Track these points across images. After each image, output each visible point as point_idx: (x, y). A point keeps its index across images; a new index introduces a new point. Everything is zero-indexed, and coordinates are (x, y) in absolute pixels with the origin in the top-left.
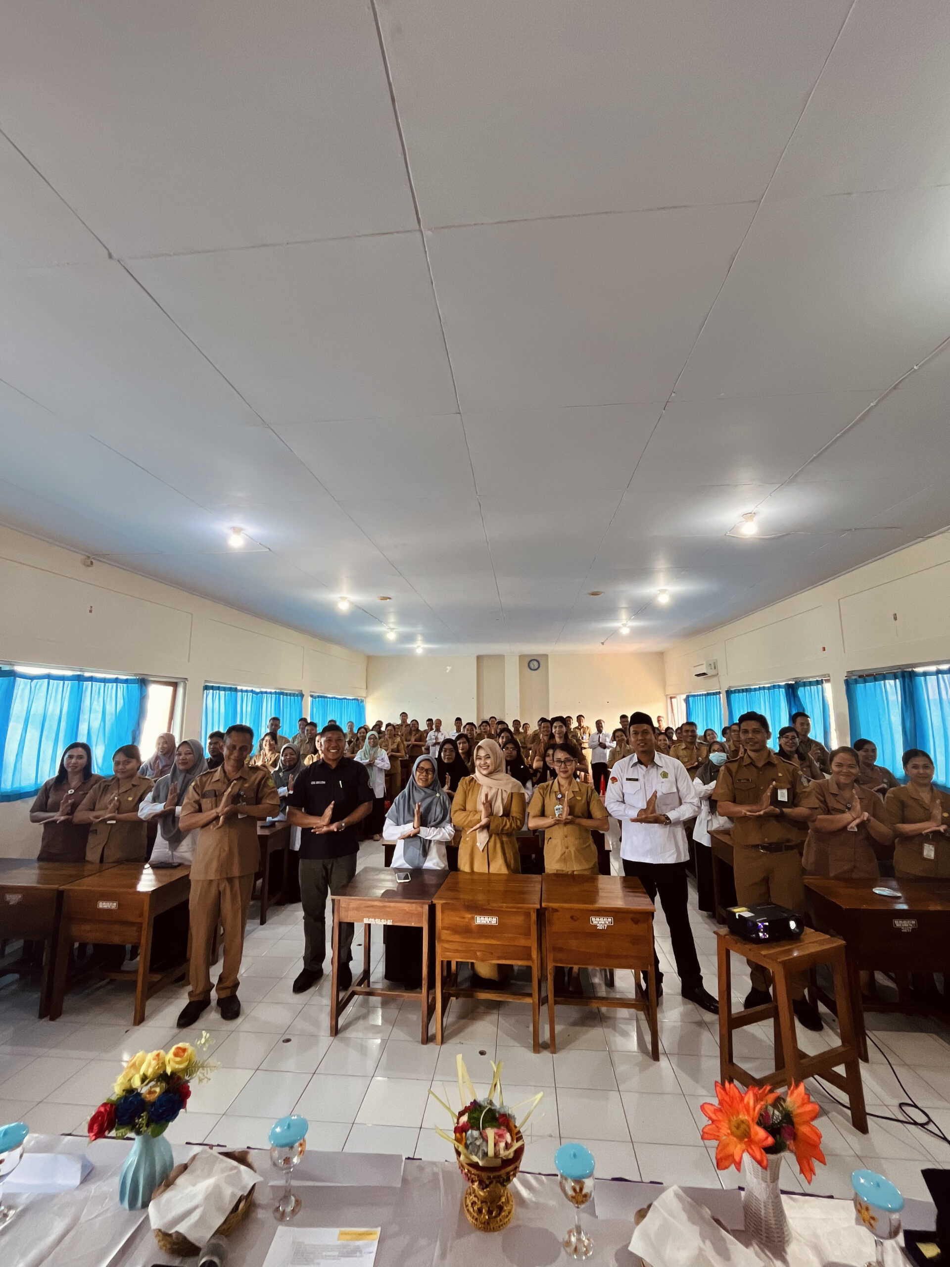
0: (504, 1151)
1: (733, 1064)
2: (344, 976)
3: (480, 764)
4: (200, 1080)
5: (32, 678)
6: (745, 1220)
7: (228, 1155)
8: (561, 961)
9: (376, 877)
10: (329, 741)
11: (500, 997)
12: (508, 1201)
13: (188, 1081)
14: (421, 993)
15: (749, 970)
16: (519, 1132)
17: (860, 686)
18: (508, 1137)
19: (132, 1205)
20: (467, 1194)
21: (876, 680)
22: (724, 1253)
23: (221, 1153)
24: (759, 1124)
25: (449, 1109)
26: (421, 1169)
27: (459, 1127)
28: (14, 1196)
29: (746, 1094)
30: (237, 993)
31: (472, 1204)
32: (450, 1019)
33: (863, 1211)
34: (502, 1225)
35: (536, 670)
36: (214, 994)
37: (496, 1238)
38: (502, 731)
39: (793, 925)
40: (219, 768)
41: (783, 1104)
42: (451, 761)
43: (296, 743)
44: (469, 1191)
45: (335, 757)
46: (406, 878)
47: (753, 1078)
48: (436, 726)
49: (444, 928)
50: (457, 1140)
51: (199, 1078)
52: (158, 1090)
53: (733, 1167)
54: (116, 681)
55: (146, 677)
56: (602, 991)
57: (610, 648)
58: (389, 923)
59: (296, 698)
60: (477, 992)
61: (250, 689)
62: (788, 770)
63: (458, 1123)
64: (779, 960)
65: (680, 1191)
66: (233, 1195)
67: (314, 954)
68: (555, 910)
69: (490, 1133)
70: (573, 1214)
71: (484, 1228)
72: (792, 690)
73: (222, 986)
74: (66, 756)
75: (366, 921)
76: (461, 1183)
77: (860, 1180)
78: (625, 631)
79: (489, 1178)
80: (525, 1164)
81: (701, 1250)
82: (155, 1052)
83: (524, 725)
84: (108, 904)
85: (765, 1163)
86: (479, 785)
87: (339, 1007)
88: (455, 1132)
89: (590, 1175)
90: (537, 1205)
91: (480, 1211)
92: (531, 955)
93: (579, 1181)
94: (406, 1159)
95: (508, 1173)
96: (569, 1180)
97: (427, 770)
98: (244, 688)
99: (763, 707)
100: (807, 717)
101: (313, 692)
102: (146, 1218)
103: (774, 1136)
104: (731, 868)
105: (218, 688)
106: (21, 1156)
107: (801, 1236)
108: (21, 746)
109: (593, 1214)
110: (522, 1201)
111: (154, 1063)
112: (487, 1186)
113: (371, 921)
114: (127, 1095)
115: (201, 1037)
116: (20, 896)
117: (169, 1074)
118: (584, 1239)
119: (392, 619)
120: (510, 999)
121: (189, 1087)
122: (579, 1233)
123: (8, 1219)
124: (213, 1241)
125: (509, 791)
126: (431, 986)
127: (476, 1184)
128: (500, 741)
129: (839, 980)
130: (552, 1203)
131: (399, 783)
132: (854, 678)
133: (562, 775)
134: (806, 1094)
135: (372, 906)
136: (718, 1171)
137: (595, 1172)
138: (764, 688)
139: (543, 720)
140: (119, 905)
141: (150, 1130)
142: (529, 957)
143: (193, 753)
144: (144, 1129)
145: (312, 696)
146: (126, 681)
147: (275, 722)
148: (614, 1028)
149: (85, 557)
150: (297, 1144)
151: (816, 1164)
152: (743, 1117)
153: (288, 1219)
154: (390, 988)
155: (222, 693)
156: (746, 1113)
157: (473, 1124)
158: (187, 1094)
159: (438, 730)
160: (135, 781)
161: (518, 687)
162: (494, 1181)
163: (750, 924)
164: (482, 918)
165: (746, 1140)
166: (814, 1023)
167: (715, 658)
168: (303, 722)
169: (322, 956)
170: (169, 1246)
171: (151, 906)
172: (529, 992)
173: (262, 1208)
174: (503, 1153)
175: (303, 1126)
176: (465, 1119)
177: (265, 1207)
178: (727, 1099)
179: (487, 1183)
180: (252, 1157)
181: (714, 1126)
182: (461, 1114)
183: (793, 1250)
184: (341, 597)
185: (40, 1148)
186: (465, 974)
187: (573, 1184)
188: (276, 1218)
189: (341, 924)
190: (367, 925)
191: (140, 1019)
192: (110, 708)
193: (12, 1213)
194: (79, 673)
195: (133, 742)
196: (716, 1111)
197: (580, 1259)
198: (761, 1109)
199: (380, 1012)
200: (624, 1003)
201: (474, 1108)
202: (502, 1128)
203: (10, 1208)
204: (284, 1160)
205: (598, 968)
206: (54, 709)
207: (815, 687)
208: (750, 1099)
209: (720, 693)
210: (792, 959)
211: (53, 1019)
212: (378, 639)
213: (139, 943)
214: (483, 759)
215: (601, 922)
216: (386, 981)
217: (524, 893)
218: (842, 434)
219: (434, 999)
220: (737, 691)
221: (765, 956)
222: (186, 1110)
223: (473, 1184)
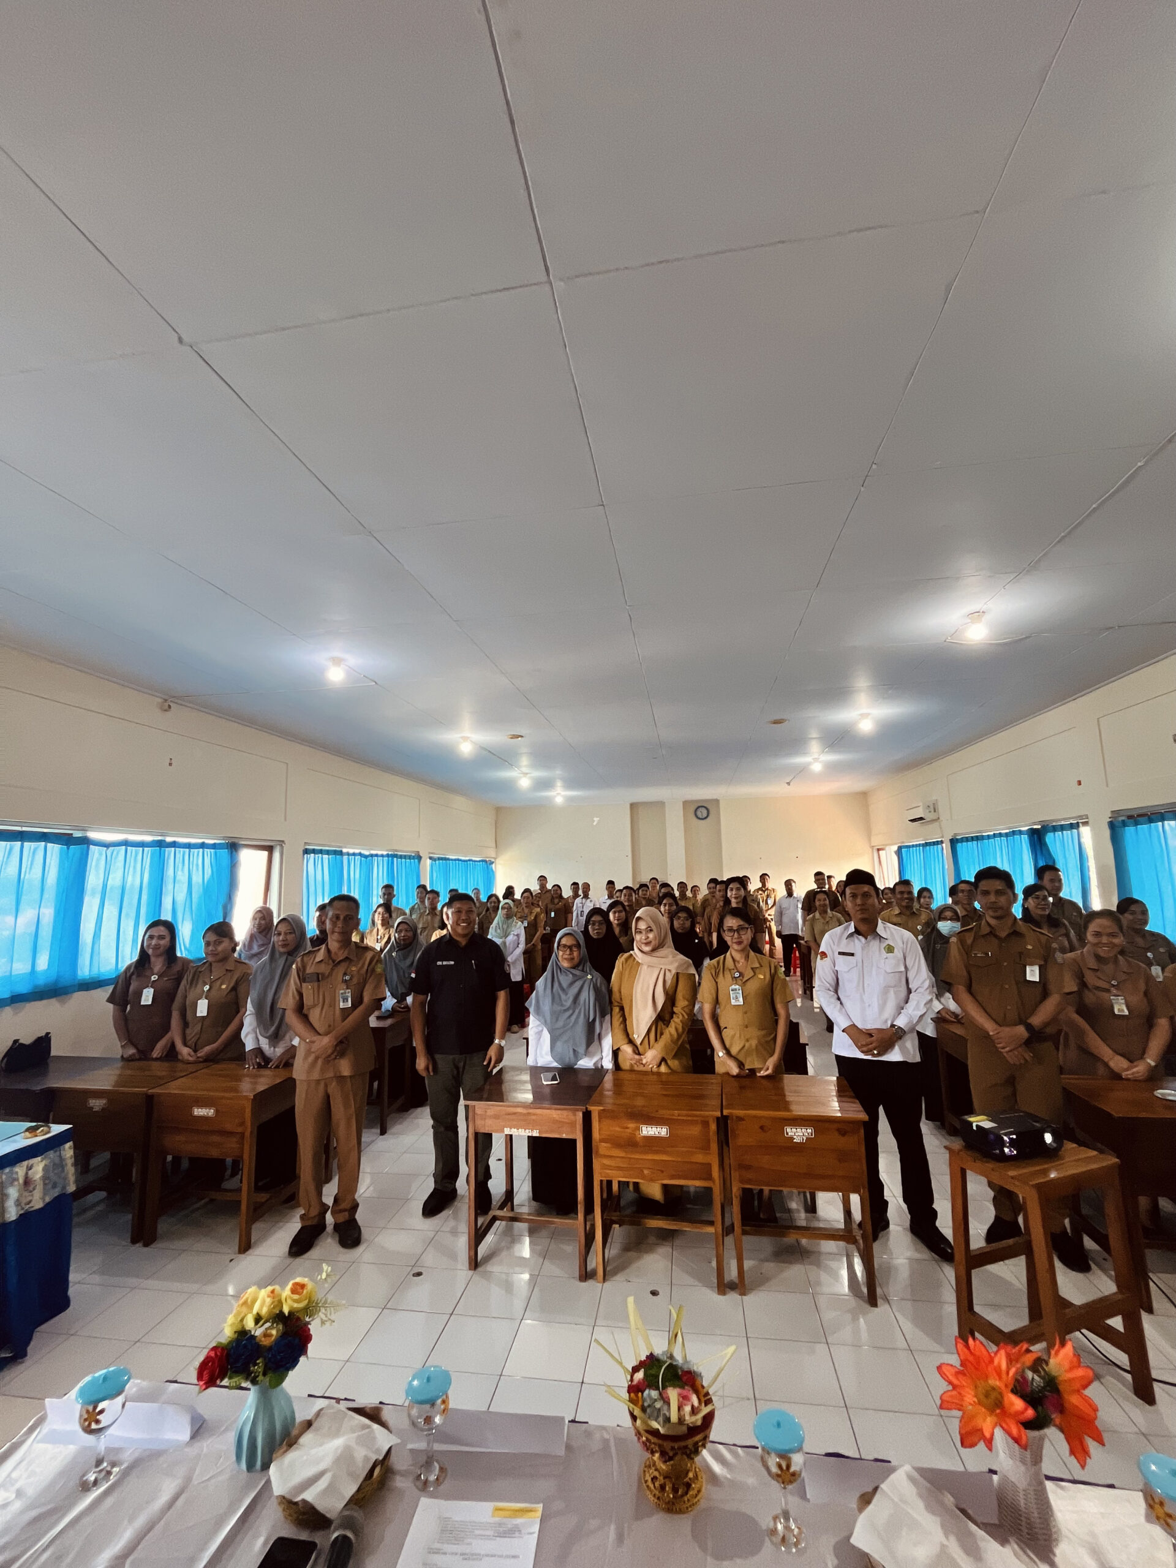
0: (691, 1416)
1: (974, 1313)
2: (482, 1199)
3: (641, 938)
4: (323, 1322)
5: (107, 845)
6: (1000, 1512)
7: (359, 1411)
8: (749, 1181)
9: (517, 1078)
10: (458, 912)
11: (676, 1225)
12: (696, 1477)
13: (309, 1323)
14: (577, 1219)
15: (991, 1194)
16: (707, 1394)
17: (1130, 831)
18: (695, 1400)
19: (250, 1466)
20: (646, 1467)
21: (1151, 821)
22: (973, 1551)
23: (350, 1409)
24: (1014, 1391)
25: (621, 1363)
26: (588, 1434)
27: (634, 1386)
28: (118, 1450)
29: (996, 1353)
30: (357, 1217)
31: (652, 1479)
32: (613, 1251)
33: (1157, 1506)
34: (690, 1506)
35: (706, 818)
36: (329, 1218)
37: (684, 1523)
38: (666, 895)
39: (1048, 1138)
40: (323, 946)
41: (1045, 1367)
42: (601, 936)
43: (414, 917)
44: (648, 1463)
45: (466, 932)
46: (554, 1079)
47: (1000, 1331)
48: (583, 892)
49: (602, 1140)
50: (631, 1400)
51: (322, 1319)
52: (274, 1332)
53: (981, 1446)
54: (203, 846)
55: (236, 841)
56: (801, 1218)
57: (798, 789)
58: (536, 1134)
59: (412, 860)
60: (645, 1218)
61: (357, 851)
62: (1040, 941)
63: (632, 1380)
64: (1031, 1183)
65: (914, 1471)
66: (366, 1458)
67: (447, 1171)
68: (740, 1119)
69: (673, 1394)
70: (778, 1496)
71: (669, 1509)
72: (1037, 837)
73: (337, 1208)
74: (147, 937)
75: (507, 1131)
76: (638, 1454)
77: (1150, 1467)
78: (817, 767)
79: (673, 1448)
80: (716, 1433)
81: (943, 1546)
82: (270, 1288)
83: (692, 888)
84: (204, 1110)
85: (1024, 1442)
86: (638, 964)
87: (478, 1236)
88: (629, 1392)
89: (799, 1449)
90: (732, 1483)
91: (662, 1488)
92: (711, 1175)
93: (784, 1455)
94: (569, 1422)
95: (696, 1443)
96: (773, 1455)
97: (570, 947)
98: (351, 851)
99: (999, 860)
100: (1057, 870)
101: (432, 853)
102: (266, 1483)
103: (1035, 1407)
104: (966, 1066)
105: (321, 852)
106: (123, 1405)
107: (1072, 1533)
108: (98, 925)
109: (803, 1496)
110: (714, 1478)
111: (268, 1301)
112: (671, 1459)
113: (514, 1132)
114: (239, 1338)
115: (321, 1271)
116: (104, 1102)
117: (287, 1314)
118: (793, 1527)
119: (525, 761)
120: (686, 1227)
121: (309, 1329)
122: (787, 1519)
123: (112, 1477)
124: (347, 1513)
125: (674, 972)
126: (589, 1209)
127: (657, 1455)
128: (662, 908)
129: (1111, 1209)
130: (751, 1481)
131: (539, 961)
132: (1121, 819)
133: (736, 947)
134: (1074, 1355)
135: (515, 1114)
136: (963, 1451)
137: (804, 1446)
138: (1000, 835)
139: (713, 881)
140: (217, 1111)
141: (267, 1379)
142: (709, 1177)
143: (295, 933)
144: (260, 1378)
145: (430, 858)
146: (214, 846)
147: (388, 890)
148: (818, 1264)
149: (160, 700)
150: (439, 1401)
151: (1092, 1445)
152: (994, 1382)
153: (432, 1489)
154: (539, 1214)
155: (326, 857)
156: (997, 1377)
157: (650, 1382)
158: (308, 1338)
159: (586, 896)
160: (230, 965)
161: (683, 841)
162: (679, 1452)
163: (992, 1137)
164: (649, 1129)
165: (998, 1411)
166: (1079, 1262)
167: (934, 798)
168: (421, 889)
169: (454, 1174)
170: (295, 1516)
171: (253, 1113)
172: (711, 1219)
173: (402, 1475)
174: (689, 1419)
175: (446, 1379)
176: (640, 1375)
177: (404, 1474)
178: (971, 1358)
179: (671, 1454)
180: (386, 1414)
181: (954, 1393)
182: (635, 1370)
183: (1063, 1551)
184: (462, 737)
185: (143, 1397)
186: (630, 1195)
187: (778, 1460)
188: (417, 1487)
189: (476, 1134)
190: (509, 1137)
191: (245, 1247)
192: (197, 879)
193: (116, 1470)
194: (160, 838)
195: (225, 918)
196: (958, 1373)
197: (789, 1552)
198: (1016, 1373)
199: (527, 1240)
200: (832, 1235)
201: (651, 1363)
202: (686, 1387)
203: (114, 1464)
204: (425, 1419)
205: (795, 1191)
206: (134, 880)
207: (1069, 832)
208: (1001, 1360)
209: (942, 842)
210: (1048, 1181)
211: (146, 1245)
212: (508, 786)
213: (242, 1157)
214: (644, 932)
215: (799, 1134)
216: (534, 1203)
217: (701, 1097)
218: (1099, 505)
219: (593, 1226)
220: (964, 839)
221: (1012, 1178)
222: (307, 1357)
223: (653, 1456)
